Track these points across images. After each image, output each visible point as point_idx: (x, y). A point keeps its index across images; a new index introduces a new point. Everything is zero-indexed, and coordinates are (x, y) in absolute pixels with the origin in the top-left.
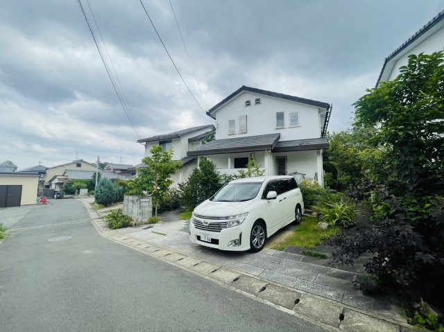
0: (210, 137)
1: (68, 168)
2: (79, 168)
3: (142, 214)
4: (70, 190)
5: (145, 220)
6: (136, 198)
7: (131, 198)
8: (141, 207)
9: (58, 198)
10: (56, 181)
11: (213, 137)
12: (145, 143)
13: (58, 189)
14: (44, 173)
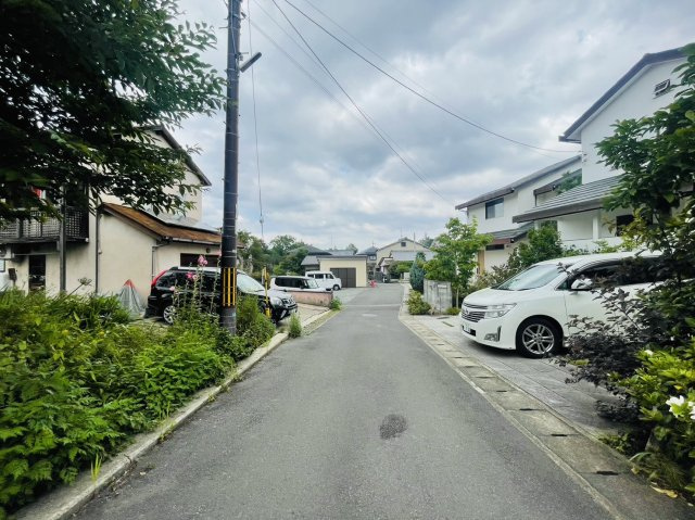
0: (573, 182)
1: (393, 248)
2: (404, 248)
3: (440, 302)
4: (395, 274)
5: (444, 310)
6: (434, 283)
7: (429, 282)
8: (438, 294)
9: (386, 282)
10: (384, 264)
11: (580, 178)
12: (466, 209)
13: (385, 273)
14: (375, 255)
